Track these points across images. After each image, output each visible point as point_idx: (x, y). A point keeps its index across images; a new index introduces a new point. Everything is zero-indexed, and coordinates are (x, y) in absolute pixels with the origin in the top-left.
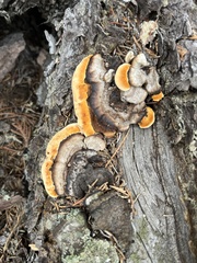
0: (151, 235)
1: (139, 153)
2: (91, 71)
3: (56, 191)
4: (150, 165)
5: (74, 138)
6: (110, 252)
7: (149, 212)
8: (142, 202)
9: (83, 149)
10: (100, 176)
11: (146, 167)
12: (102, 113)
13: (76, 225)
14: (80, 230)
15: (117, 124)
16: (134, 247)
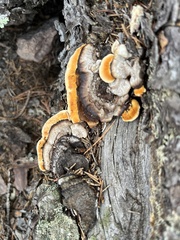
0: (113, 225)
1: (119, 145)
2: (81, 61)
3: (44, 166)
4: (128, 159)
5: (62, 124)
6: (72, 228)
7: (116, 204)
8: (111, 192)
9: (68, 135)
10: (78, 161)
11: (123, 160)
12: (89, 103)
13: (51, 198)
14: (54, 202)
15: (100, 115)
16: (95, 231)
